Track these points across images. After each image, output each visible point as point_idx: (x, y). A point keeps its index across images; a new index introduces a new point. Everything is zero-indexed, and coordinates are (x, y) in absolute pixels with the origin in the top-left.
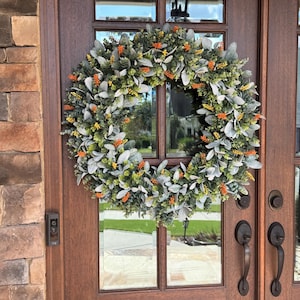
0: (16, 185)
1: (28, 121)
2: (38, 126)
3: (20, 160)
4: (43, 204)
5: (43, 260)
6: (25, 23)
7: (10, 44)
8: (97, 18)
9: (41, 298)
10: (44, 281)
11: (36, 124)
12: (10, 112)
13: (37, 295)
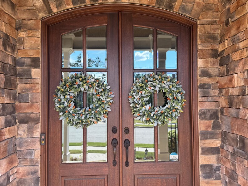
0: (32, 124)
1: (36, 102)
2: (39, 104)
3: (33, 116)
4: (40, 131)
5: (39, 150)
6: (36, 71)
7: (31, 78)
8: (63, 68)
9: (39, 163)
10: (40, 157)
12: (30, 99)
13: (37, 162)
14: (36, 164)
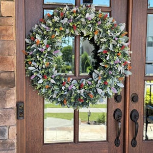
0: (2, 88)
1: (9, 55)
4: (16, 98)
5: (15, 127)
6: (7, 5)
8: (45, 3)
9: (14, 146)
10: (16, 137)
11: (13, 57)
13: (12, 145)
14: (11, 148)
